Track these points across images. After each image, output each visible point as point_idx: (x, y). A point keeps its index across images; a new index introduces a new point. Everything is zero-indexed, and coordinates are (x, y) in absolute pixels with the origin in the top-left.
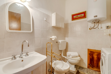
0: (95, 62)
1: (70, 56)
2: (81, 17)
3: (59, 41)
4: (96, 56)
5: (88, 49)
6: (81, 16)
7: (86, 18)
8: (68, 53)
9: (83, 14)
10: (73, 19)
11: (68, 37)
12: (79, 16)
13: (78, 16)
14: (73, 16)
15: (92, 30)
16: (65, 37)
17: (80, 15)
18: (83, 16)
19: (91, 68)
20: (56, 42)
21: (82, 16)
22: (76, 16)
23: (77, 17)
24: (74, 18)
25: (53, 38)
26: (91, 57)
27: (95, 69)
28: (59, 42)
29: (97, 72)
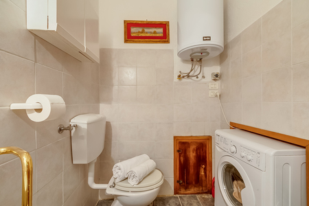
0: (192, 171)
1: (129, 181)
2: (154, 35)
3: (74, 122)
4: (194, 154)
5: (175, 137)
6: (155, 33)
7: (168, 42)
8: (120, 169)
9: (161, 30)
10: (129, 37)
11: (109, 101)
12: (149, 31)
13: (146, 30)
14: (129, 25)
15: (184, 80)
16: (98, 100)
17: (153, 30)
18: (161, 35)
19: (183, 191)
20: (60, 130)
21: (158, 35)
22: (140, 30)
23: (142, 33)
24: (132, 35)
25: (39, 110)
26: (182, 159)
27: (192, 190)
28: (76, 126)
29: (198, 196)
